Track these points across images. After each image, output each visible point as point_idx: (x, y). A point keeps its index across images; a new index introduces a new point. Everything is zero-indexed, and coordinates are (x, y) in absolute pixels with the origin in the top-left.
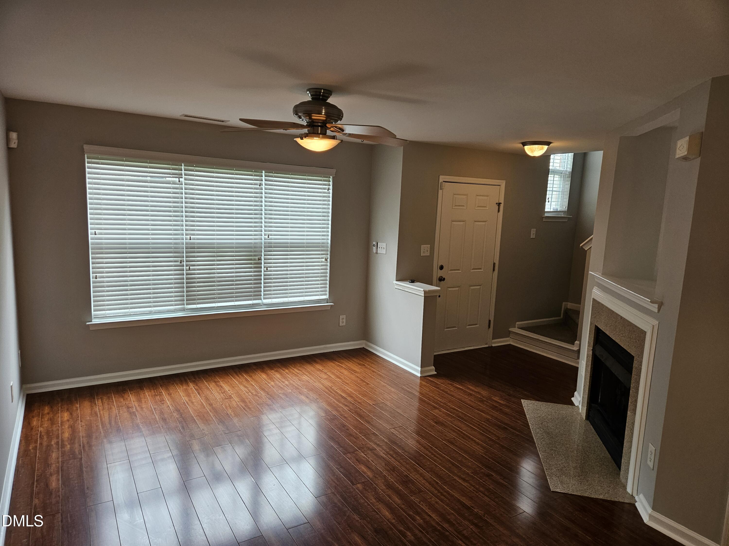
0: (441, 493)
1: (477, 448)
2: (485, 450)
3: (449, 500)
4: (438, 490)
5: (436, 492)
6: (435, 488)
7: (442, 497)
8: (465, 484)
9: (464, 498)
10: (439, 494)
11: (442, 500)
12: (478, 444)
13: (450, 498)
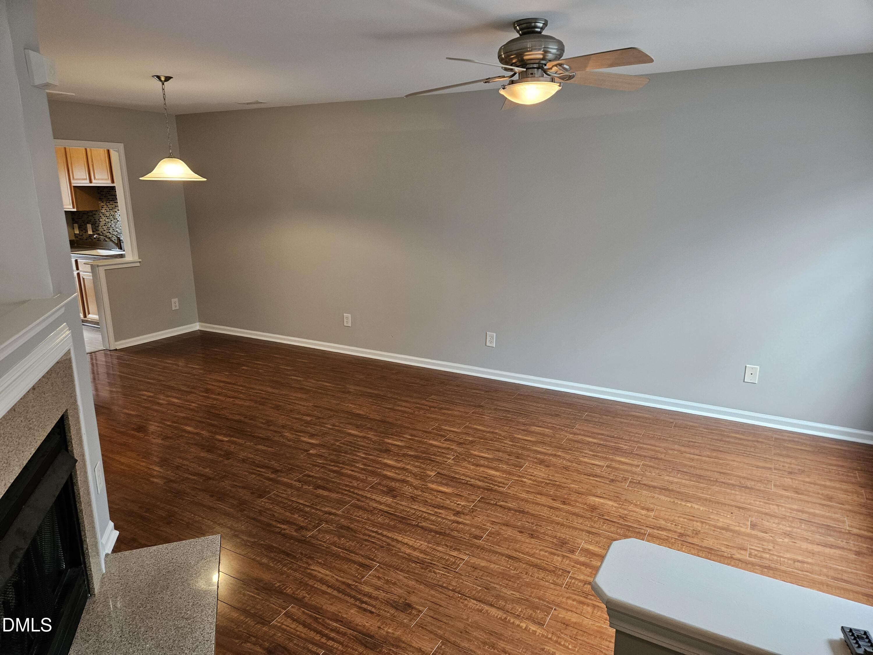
0: (350, 492)
1: (322, 572)
2: (309, 571)
3: (340, 488)
4: (354, 493)
5: (356, 491)
6: (358, 495)
7: (348, 489)
8: (327, 509)
9: (325, 494)
10: (352, 490)
11: (347, 486)
12: (322, 581)
13: (340, 490)
